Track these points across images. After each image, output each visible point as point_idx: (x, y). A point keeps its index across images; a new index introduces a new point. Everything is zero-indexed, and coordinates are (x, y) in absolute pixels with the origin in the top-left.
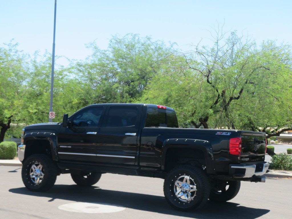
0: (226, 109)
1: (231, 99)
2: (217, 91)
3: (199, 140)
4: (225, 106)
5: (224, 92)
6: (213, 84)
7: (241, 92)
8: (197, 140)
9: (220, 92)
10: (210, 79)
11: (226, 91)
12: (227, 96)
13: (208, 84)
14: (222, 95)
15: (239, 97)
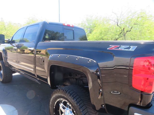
0: (124, 36)
1: (127, 31)
2: (121, 28)
3: (82, 57)
4: (124, 34)
5: (124, 29)
6: (119, 26)
7: (131, 28)
8: (80, 57)
9: (122, 29)
10: (118, 24)
11: (125, 28)
12: (125, 30)
13: (117, 26)
14: (123, 30)
15: (131, 30)
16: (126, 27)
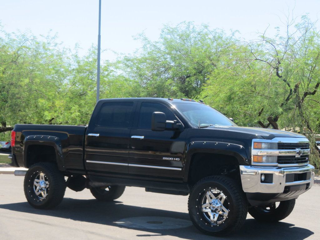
0: (299, 107)
1: (306, 94)
2: (289, 86)
4: (299, 103)
5: (297, 86)
6: (283, 78)
7: (317, 86)
9: (293, 88)
10: (280, 72)
11: (300, 86)
12: (301, 91)
13: (277, 77)
14: (295, 90)
15: (315, 92)
16: (302, 81)
